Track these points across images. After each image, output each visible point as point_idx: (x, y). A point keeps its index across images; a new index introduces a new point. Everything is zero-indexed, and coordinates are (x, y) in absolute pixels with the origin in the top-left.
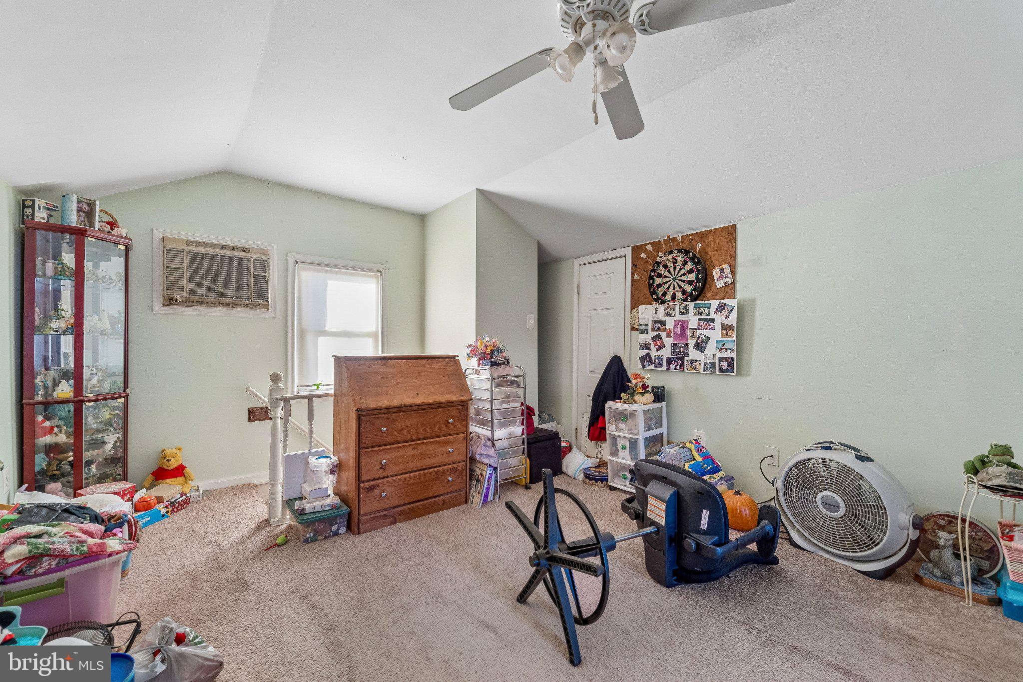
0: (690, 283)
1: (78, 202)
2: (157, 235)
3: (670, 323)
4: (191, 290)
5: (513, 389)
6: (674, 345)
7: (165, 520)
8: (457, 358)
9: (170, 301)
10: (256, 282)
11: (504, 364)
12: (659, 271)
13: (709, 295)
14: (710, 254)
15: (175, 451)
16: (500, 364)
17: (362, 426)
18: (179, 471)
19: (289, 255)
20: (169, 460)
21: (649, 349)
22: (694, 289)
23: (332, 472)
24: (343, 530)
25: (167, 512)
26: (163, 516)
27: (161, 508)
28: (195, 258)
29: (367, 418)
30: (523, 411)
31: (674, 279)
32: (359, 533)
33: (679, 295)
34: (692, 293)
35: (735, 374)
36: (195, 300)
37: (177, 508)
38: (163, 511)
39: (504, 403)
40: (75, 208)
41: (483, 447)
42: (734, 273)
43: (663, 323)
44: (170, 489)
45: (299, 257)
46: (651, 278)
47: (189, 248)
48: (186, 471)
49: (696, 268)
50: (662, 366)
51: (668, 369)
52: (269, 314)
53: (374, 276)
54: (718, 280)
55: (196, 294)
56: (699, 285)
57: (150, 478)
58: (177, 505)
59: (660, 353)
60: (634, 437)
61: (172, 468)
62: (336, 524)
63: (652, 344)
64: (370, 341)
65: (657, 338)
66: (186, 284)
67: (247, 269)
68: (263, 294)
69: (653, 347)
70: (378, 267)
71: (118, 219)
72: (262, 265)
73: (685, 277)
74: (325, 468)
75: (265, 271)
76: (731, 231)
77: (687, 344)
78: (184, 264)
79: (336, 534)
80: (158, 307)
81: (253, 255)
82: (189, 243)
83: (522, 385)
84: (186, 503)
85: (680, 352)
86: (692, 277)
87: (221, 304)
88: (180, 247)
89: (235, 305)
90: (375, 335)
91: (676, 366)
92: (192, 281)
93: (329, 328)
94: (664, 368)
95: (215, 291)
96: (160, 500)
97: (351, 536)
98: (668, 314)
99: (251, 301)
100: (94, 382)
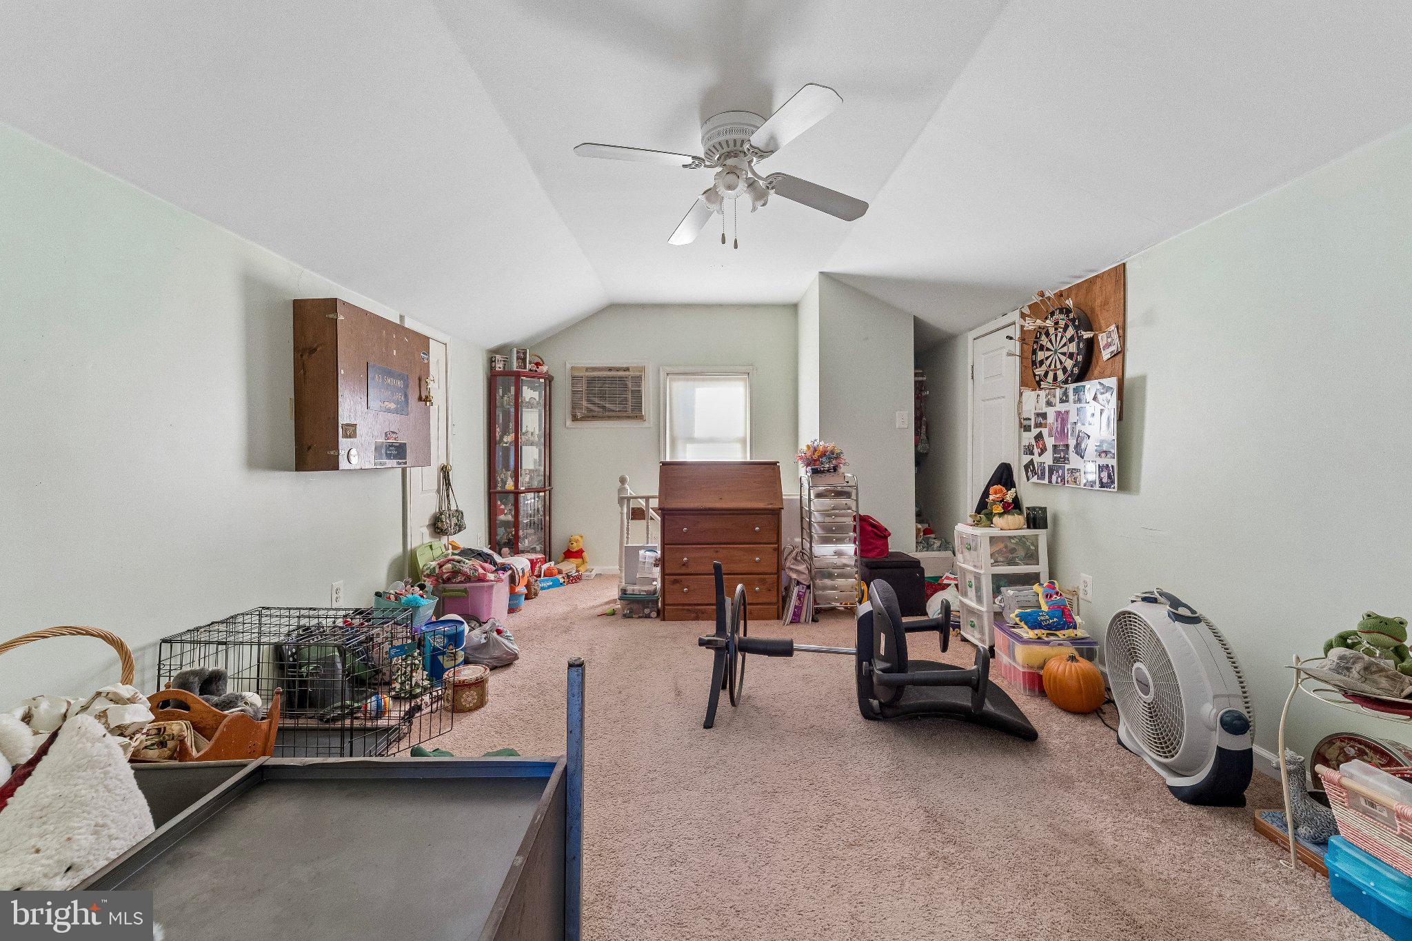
0: (1071, 356)
1: (518, 352)
2: (569, 366)
3: (1051, 413)
4: (587, 408)
5: (843, 501)
6: (1055, 447)
7: (563, 587)
8: (778, 464)
9: (575, 418)
10: (633, 397)
11: (828, 471)
12: (1041, 342)
13: (1096, 372)
14: (1097, 309)
15: (577, 537)
16: (823, 472)
17: (666, 524)
18: (578, 554)
19: (661, 370)
20: (572, 544)
21: (1032, 453)
22: (1074, 366)
23: (656, 565)
24: (654, 614)
25: (564, 582)
26: (561, 584)
27: (560, 578)
28: (591, 381)
29: (670, 517)
30: (855, 526)
31: (1056, 352)
32: (664, 620)
33: (1061, 376)
34: (1072, 371)
35: (1116, 490)
36: (590, 416)
37: (572, 581)
38: (561, 581)
39: (830, 516)
40: (515, 358)
41: (793, 561)
42: (1123, 338)
43: (1044, 416)
44: (569, 566)
45: (669, 369)
46: (1034, 352)
47: (587, 374)
48: (585, 554)
49: (1077, 333)
50: (1044, 479)
51: (1050, 482)
52: (646, 424)
53: (741, 379)
54: (1104, 350)
55: (591, 411)
56: (1080, 358)
57: (562, 556)
58: (571, 578)
59: (1041, 459)
60: (977, 571)
61: (575, 550)
62: (648, 607)
63: (1035, 447)
64: (738, 446)
65: (1039, 437)
66: (584, 403)
67: (626, 386)
68: (638, 406)
69: (1036, 451)
70: (744, 369)
71: (544, 359)
72: (638, 380)
73: (1066, 348)
74: (652, 561)
75: (640, 386)
76: (1119, 274)
77: (1067, 446)
78: (583, 387)
79: (648, 616)
80: (569, 423)
81: (631, 373)
82: (587, 369)
83: (854, 496)
84: (579, 578)
85: (1060, 457)
86: (1073, 348)
87: (609, 418)
88: (581, 374)
89: (619, 418)
90: (744, 441)
91: (1057, 478)
92: (588, 401)
93: (697, 434)
94: (1046, 481)
95: (604, 407)
96: (560, 572)
97: (658, 620)
98: (1049, 404)
99: (630, 413)
100: (527, 479)
